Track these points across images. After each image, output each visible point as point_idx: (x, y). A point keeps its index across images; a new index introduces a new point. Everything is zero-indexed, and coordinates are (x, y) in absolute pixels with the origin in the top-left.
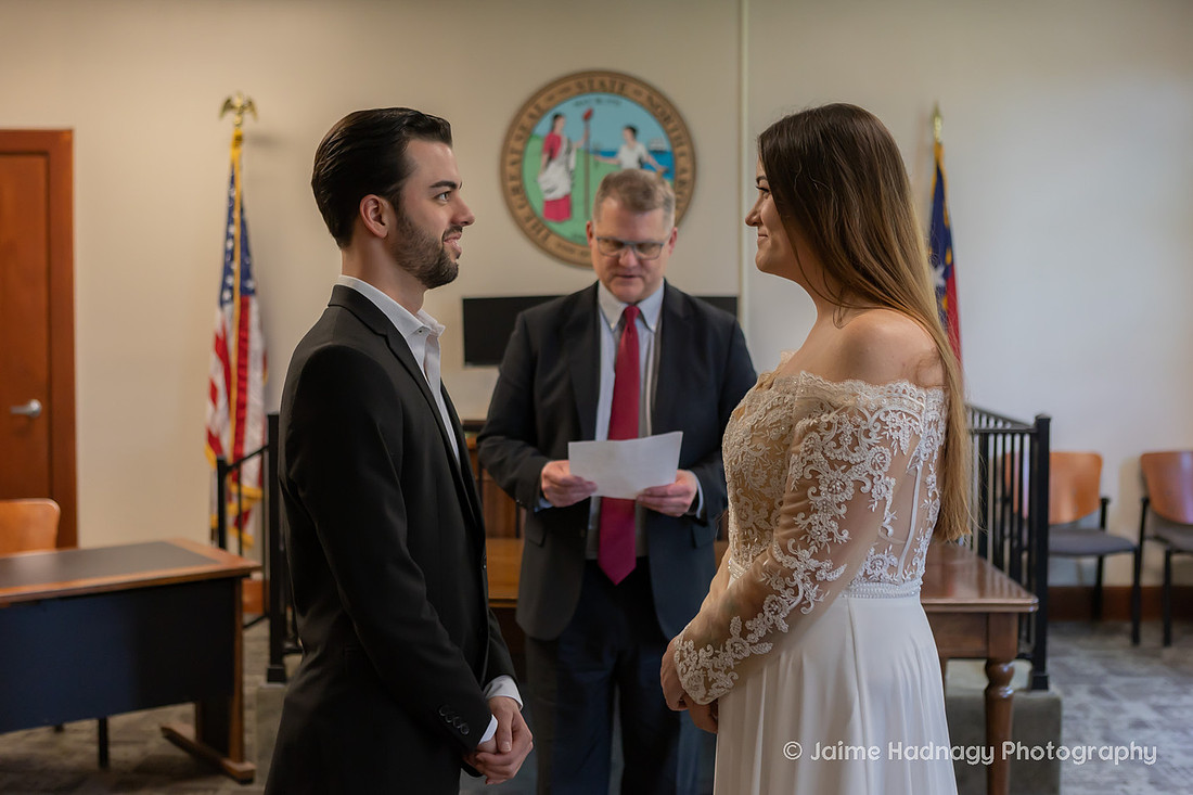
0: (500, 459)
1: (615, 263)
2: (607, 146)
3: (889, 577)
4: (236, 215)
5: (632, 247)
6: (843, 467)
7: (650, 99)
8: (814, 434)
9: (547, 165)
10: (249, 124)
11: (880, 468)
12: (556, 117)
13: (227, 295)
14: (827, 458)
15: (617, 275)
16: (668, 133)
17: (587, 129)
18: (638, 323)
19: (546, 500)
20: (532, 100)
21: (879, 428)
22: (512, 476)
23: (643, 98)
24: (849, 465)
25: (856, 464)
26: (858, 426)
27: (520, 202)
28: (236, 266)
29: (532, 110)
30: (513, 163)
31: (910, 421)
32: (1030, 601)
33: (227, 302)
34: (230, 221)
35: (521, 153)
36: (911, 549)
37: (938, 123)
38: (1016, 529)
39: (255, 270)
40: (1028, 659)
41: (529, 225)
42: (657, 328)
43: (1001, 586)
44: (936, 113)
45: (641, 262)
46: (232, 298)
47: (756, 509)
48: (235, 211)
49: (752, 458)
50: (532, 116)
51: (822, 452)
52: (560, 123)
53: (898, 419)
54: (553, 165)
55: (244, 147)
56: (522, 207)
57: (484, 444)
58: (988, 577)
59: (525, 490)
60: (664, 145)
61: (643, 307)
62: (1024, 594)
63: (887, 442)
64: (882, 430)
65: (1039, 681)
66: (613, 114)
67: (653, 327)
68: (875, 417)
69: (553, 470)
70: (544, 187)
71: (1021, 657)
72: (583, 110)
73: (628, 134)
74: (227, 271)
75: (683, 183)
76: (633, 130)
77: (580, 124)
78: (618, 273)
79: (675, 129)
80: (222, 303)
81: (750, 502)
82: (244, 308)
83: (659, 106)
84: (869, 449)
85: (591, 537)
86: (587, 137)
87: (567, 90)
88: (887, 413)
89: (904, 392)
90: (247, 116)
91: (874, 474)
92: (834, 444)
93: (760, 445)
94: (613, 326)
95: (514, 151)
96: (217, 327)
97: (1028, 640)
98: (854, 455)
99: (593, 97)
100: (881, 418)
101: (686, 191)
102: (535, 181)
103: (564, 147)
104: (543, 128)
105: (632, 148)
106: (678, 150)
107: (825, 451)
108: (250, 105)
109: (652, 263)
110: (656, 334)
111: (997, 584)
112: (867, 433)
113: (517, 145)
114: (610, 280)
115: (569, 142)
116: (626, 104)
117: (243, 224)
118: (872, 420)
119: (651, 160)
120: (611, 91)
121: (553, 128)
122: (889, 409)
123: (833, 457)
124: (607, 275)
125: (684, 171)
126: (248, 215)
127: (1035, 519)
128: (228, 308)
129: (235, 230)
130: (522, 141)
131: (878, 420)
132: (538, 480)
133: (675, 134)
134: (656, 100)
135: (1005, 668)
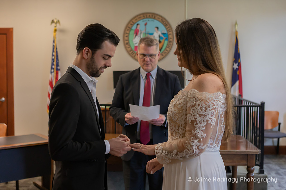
0: (115, 113)
1: (144, 60)
2: (151, 32)
3: (210, 146)
4: (55, 50)
5: (148, 56)
6: (203, 116)
7: (162, 20)
8: (194, 108)
9: (135, 37)
10: (58, 27)
11: (213, 116)
12: (138, 25)
13: (52, 71)
14: (199, 114)
15: (145, 64)
16: (166, 29)
17: (146, 27)
18: (150, 77)
19: (127, 124)
20: (131, 20)
21: (212, 105)
22: (118, 117)
23: (160, 20)
24: (205, 116)
25: (207, 115)
26: (207, 105)
27: (128, 47)
28: (55, 63)
29: (131, 23)
30: (127, 36)
31: (220, 103)
32: (259, 151)
33: (52, 72)
34: (53, 51)
35: (129, 34)
36: (217, 138)
37: (237, 26)
38: (256, 131)
39: (60, 64)
40: (258, 166)
41: (130, 52)
42: (155, 79)
43: (252, 147)
44: (236, 23)
45: (151, 60)
46: (54, 71)
47: (175, 126)
48: (55, 49)
49: (174, 112)
50: (131, 24)
51: (197, 113)
52: (138, 26)
53: (217, 102)
54: (137, 37)
55: (57, 32)
56: (129, 48)
57: (111, 110)
58: (249, 144)
59: (121, 121)
60: (166, 32)
61: (152, 73)
62: (257, 149)
63: (214, 109)
64: (213, 105)
65: (261, 171)
66: (152, 24)
67: (154, 78)
68: (211, 102)
69: (128, 116)
70: (135, 43)
71: (257, 165)
72: (145, 23)
73: (156, 29)
74: (53, 64)
75: (170, 41)
76: (158, 28)
77: (144, 26)
78: (145, 63)
79: (168, 28)
80: (51, 72)
81: (173, 125)
82: (57, 74)
83: (164, 22)
84: (210, 111)
85: (138, 134)
86: (146, 30)
87: (140, 17)
88: (214, 101)
89: (219, 95)
90: (58, 24)
91: (212, 118)
92: (200, 110)
93: (176, 109)
94: (144, 78)
95: (127, 33)
96: (50, 79)
97: (259, 161)
98: (206, 113)
99: (147, 19)
100: (213, 102)
101: (171, 44)
102: (132, 41)
103: (140, 32)
104: (134, 27)
105: (157, 33)
106: (169, 33)
107: (198, 112)
108: (58, 22)
109: (153, 60)
110: (155, 80)
111: (251, 146)
112: (209, 107)
113: (128, 32)
114: (143, 66)
115: (141, 31)
116: (156, 21)
117: (57, 52)
118: (210, 103)
119: (162, 36)
120: (152, 18)
121: (137, 27)
122: (215, 100)
123: (200, 114)
124: (142, 64)
125: (171, 38)
126: (58, 50)
127: (261, 128)
128: (53, 74)
129: (54, 54)
130: (129, 31)
131: (212, 103)
132: (124, 118)
133: (168, 29)
134: (163, 20)
135: (252, 169)
